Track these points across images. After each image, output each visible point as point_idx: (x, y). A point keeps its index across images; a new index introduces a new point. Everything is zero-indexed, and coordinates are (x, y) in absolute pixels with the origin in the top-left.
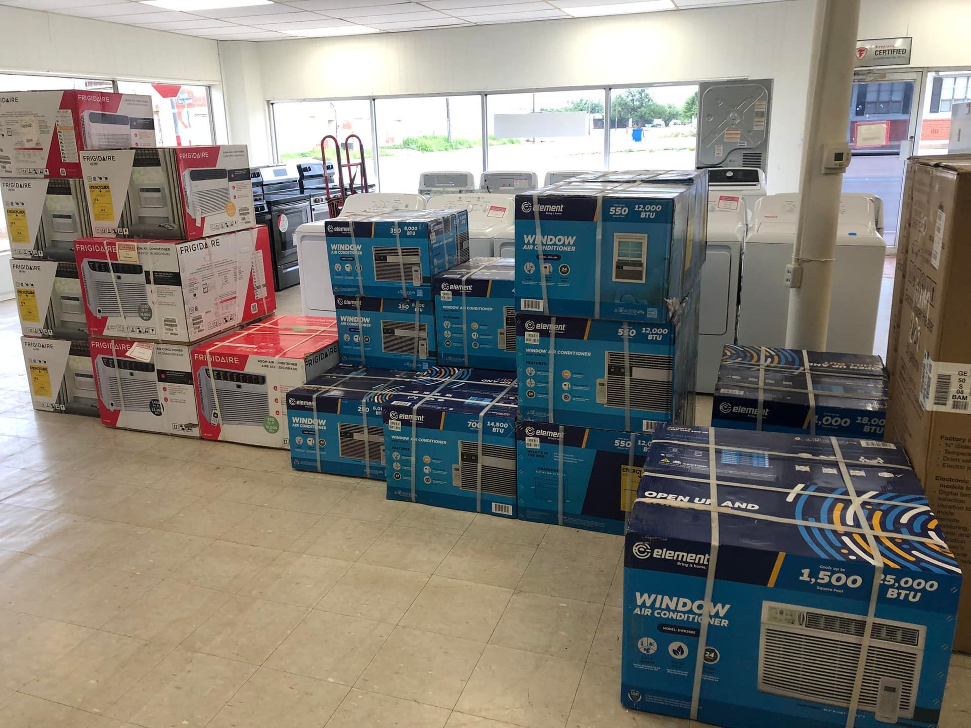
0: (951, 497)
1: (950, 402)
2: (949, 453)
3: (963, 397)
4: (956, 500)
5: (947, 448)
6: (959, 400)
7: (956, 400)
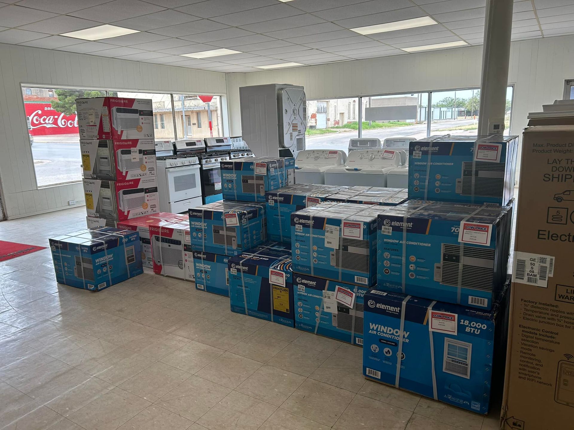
0: (529, 339)
1: (526, 278)
2: (527, 310)
3: (534, 275)
4: (533, 342)
5: (526, 307)
6: (531, 276)
7: (529, 276)
